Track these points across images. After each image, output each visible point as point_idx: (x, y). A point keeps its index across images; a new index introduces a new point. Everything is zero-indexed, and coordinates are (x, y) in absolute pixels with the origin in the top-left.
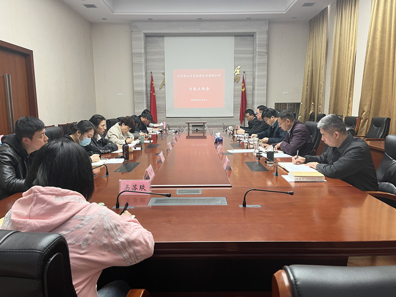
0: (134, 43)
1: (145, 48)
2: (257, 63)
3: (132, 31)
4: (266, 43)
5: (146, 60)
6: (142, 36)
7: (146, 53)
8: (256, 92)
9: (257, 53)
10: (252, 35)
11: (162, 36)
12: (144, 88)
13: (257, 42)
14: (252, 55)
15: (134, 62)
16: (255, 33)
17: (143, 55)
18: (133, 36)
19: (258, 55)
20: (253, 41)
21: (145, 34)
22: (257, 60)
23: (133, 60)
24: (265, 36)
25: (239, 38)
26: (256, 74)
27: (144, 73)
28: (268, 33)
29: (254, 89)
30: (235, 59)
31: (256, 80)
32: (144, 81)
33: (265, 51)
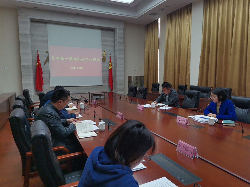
0: (20, 25)
1: (31, 31)
2: (118, 49)
3: (19, 16)
4: (123, 36)
5: (32, 41)
6: (29, 20)
7: (32, 34)
8: (118, 69)
9: (118, 42)
10: (113, 30)
11: (46, 22)
12: (31, 64)
13: (118, 35)
14: (113, 44)
15: (20, 41)
16: (116, 28)
17: (29, 36)
18: (19, 20)
19: (119, 44)
20: (114, 34)
21: (30, 19)
22: (118, 47)
23: (20, 40)
24: (122, 32)
25: (104, 31)
26: (118, 56)
27: (30, 51)
28: (124, 30)
29: (115, 67)
30: (103, 45)
31: (118, 61)
32: (30, 58)
33: (123, 41)
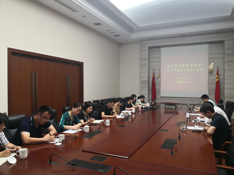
0: (142, 53)
1: (149, 55)
2: (226, 61)
3: (141, 46)
4: (233, 47)
5: (149, 62)
6: (147, 48)
7: (149, 58)
8: (226, 81)
9: (226, 54)
10: (222, 42)
11: (160, 47)
12: (147, 79)
13: (226, 47)
14: (222, 56)
16: (224, 40)
17: (147, 59)
18: (142, 49)
19: (227, 55)
20: (223, 46)
22: (226, 59)
23: (142, 63)
24: (232, 42)
25: (213, 45)
26: (226, 68)
27: (147, 70)
29: (224, 79)
30: (209, 59)
31: (226, 73)
32: (147, 75)
33: (232, 52)
